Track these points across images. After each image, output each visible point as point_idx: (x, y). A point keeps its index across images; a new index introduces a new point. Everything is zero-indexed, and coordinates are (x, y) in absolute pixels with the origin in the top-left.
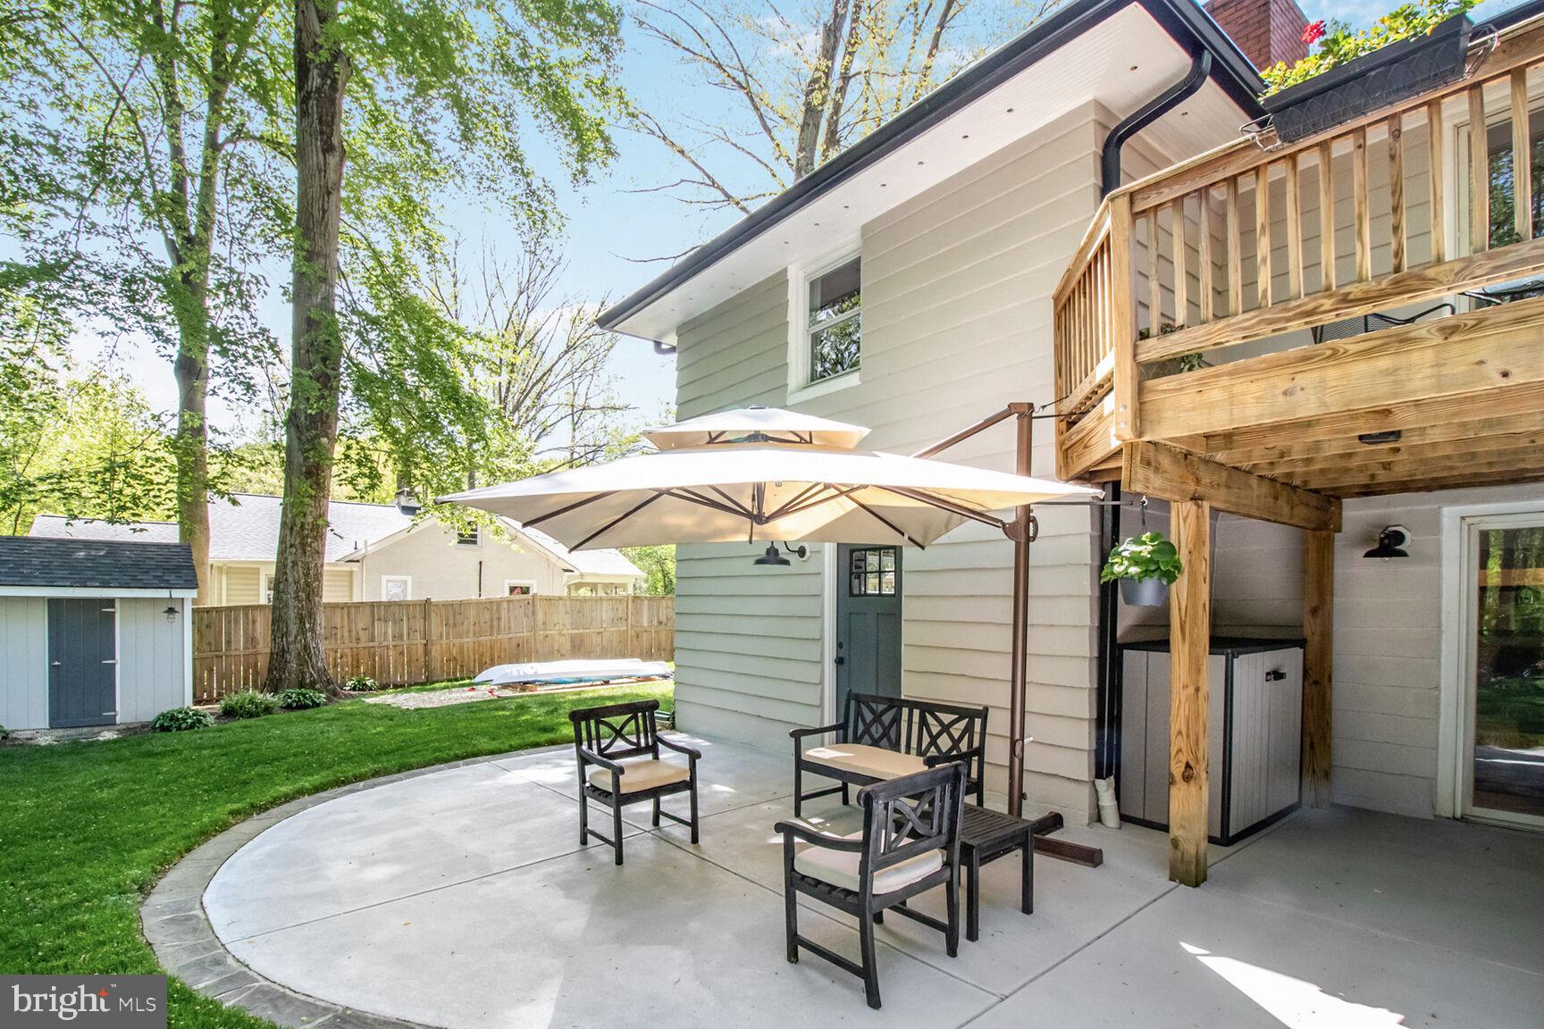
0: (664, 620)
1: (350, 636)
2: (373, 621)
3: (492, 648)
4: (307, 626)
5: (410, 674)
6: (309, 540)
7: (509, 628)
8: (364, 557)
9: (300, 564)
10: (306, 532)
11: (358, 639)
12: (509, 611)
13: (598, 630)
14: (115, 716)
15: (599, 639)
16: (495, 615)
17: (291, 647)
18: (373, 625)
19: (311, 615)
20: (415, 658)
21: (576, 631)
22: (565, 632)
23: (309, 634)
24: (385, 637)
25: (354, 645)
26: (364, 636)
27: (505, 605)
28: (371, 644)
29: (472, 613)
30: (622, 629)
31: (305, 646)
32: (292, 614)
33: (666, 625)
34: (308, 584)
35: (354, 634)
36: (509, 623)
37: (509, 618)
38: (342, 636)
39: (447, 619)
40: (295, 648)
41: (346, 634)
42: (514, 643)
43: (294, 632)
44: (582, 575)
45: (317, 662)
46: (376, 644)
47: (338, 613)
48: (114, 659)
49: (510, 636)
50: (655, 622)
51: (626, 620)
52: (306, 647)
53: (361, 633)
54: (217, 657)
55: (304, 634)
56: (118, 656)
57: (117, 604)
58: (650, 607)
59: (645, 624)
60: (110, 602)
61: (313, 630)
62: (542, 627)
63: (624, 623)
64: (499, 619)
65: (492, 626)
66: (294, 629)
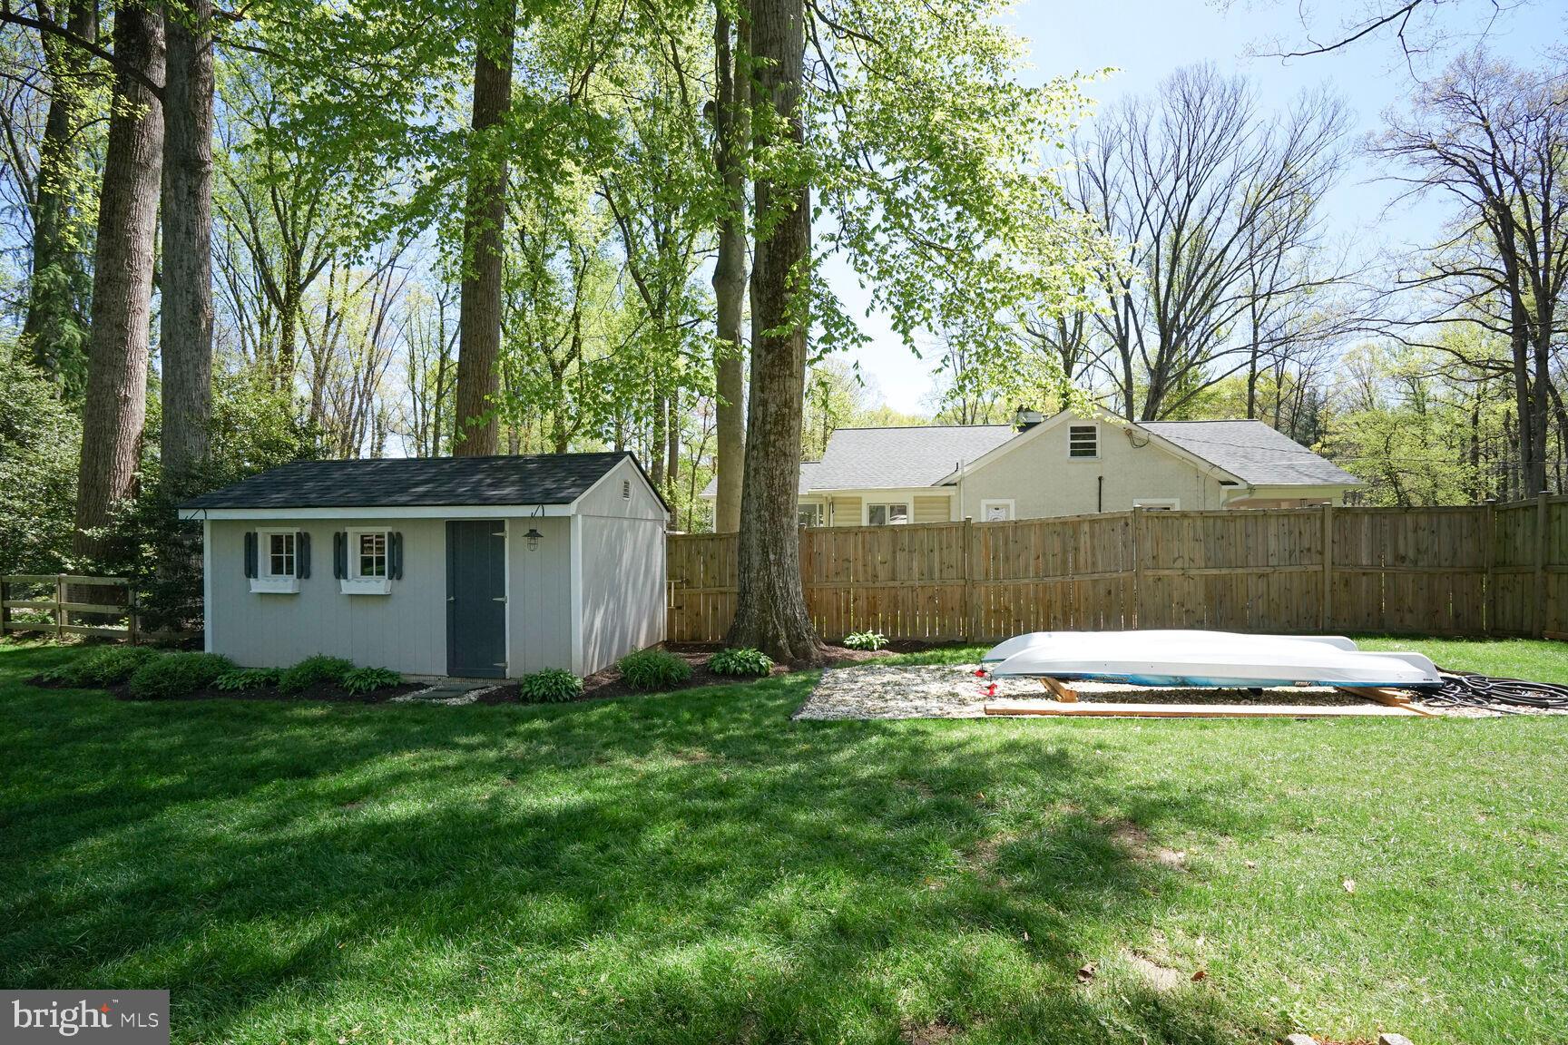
0: (1411, 554)
1: (865, 571)
2: (894, 552)
3: (1065, 595)
4: (772, 557)
5: (942, 626)
6: (772, 438)
7: (1094, 564)
8: (962, 479)
9: (762, 471)
10: (768, 427)
11: (876, 576)
12: (1092, 536)
13: (1260, 571)
14: (505, 668)
15: (1262, 585)
16: (1071, 543)
17: (753, 585)
18: (894, 558)
19: (777, 541)
20: (950, 605)
21: (1215, 572)
22: (1193, 572)
23: (774, 569)
24: (910, 575)
25: (871, 584)
26: (883, 573)
27: (1086, 527)
28: (891, 584)
29: (1033, 539)
30: (1311, 568)
31: (769, 584)
32: (754, 541)
33: (1415, 562)
34: (772, 500)
35: (869, 569)
36: (1094, 555)
37: (1093, 548)
38: (856, 572)
39: (996, 551)
40: (758, 587)
41: (860, 568)
42: (1102, 590)
43: (756, 565)
44: (1251, 489)
45: (785, 608)
46: (897, 584)
47: (852, 538)
48: (503, 595)
49: (1096, 576)
50: (1389, 557)
51: (1321, 553)
52: (770, 587)
53: (879, 567)
54: (721, 593)
55: (767, 568)
56: (507, 594)
57: (507, 527)
58: (1373, 527)
59: (1365, 561)
60: (498, 524)
61: (779, 563)
62: (1150, 563)
63: (1317, 558)
64: (1076, 549)
65: (1065, 562)
66: (756, 560)
